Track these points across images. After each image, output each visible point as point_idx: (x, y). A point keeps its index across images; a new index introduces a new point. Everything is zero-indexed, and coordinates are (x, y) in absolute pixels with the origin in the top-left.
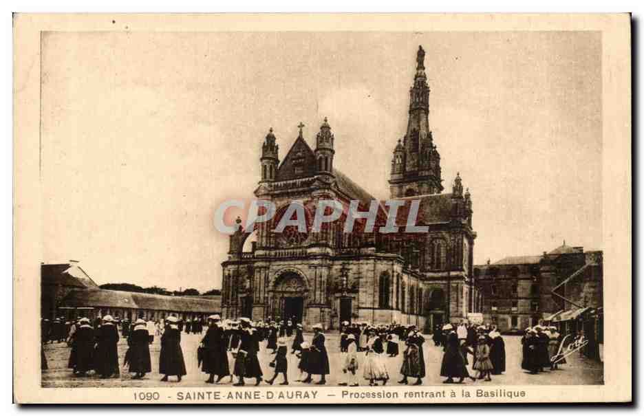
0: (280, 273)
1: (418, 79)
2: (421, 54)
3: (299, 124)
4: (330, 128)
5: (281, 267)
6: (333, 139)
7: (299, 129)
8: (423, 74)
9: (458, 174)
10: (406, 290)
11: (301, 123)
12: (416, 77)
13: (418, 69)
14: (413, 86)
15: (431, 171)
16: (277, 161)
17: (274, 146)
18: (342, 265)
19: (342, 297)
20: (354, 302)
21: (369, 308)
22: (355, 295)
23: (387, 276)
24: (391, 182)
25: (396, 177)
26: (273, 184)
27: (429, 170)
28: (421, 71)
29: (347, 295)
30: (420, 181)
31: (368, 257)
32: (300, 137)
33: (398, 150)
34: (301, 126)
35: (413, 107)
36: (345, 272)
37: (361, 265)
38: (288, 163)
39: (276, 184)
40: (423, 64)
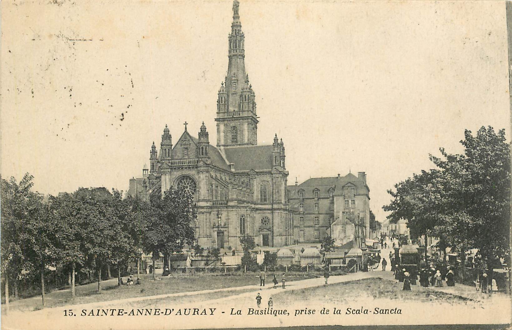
1: (235, 28)
3: (184, 123)
4: (207, 130)
7: (185, 126)
8: (238, 23)
11: (186, 122)
12: (233, 25)
13: (234, 18)
14: (231, 33)
15: (250, 112)
16: (172, 146)
17: (169, 136)
18: (218, 211)
19: (219, 230)
20: (225, 233)
21: (234, 237)
22: (226, 229)
23: (244, 217)
24: (216, 120)
25: (221, 116)
26: (171, 161)
27: (248, 111)
28: (237, 20)
29: (222, 229)
30: (241, 121)
31: (233, 207)
32: (186, 131)
33: (222, 92)
34: (186, 124)
35: (232, 53)
36: (220, 215)
37: (229, 212)
38: (179, 146)
39: (173, 161)
40: (238, 14)
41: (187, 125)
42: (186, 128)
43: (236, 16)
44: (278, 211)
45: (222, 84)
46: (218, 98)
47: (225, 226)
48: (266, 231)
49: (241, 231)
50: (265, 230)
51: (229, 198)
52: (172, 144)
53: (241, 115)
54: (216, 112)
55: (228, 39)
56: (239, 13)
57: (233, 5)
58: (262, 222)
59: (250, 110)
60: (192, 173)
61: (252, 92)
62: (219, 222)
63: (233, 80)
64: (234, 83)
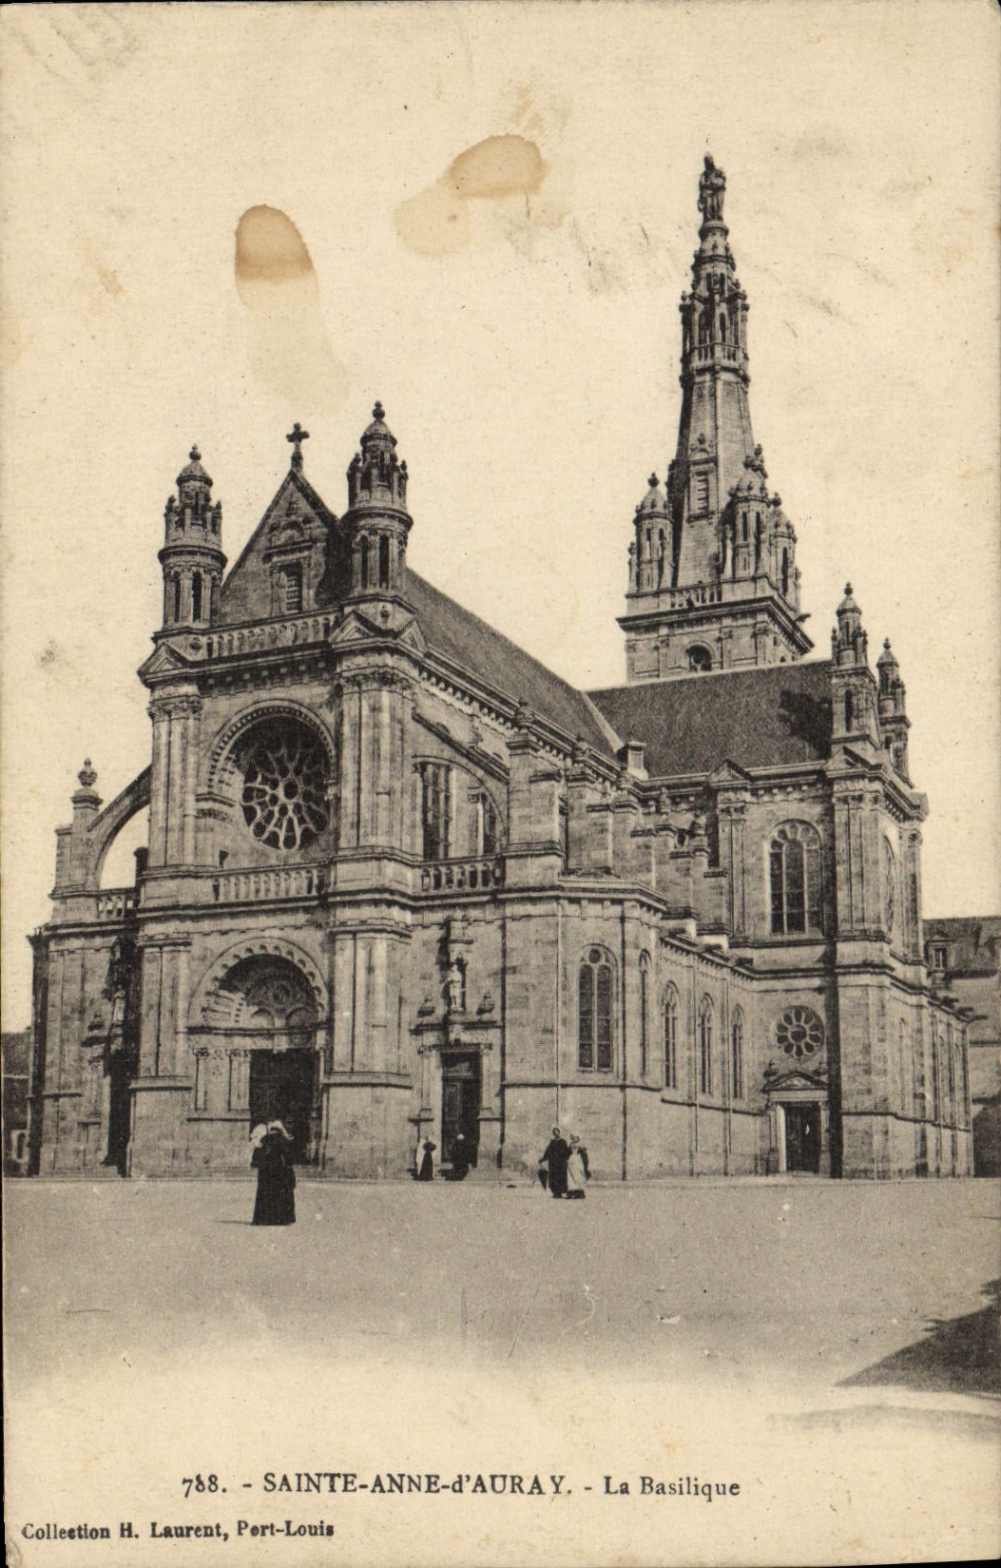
0: (232, 962)
1: (708, 268)
2: (712, 185)
3: (291, 431)
4: (394, 442)
5: (233, 938)
6: (404, 477)
7: (291, 447)
8: (721, 251)
9: (848, 591)
10: (681, 1013)
11: (297, 427)
12: (700, 260)
13: (704, 234)
14: (689, 291)
15: (764, 583)
16: (222, 560)
17: (206, 508)
18: (446, 925)
19: (447, 1044)
20: (490, 1063)
21: (543, 1085)
22: (493, 1036)
23: (603, 962)
24: (626, 623)
25: (646, 606)
26: (204, 640)
27: (754, 579)
28: (715, 240)
29: (466, 1037)
30: (727, 622)
31: (533, 894)
32: (294, 476)
33: (647, 510)
34: (298, 436)
35: (697, 363)
36: (456, 951)
37: (510, 925)
38: (254, 564)
39: (215, 638)
40: (720, 218)
41: (304, 442)
42: (297, 459)
44: (866, 979)
45: (653, 482)
46: (634, 539)
47: (486, 1017)
48: (805, 1089)
49: (584, 1047)
50: (797, 1082)
51: (515, 837)
52: (225, 550)
53: (727, 597)
54: (626, 591)
55: (678, 316)
57: (697, 187)
58: (781, 1039)
59: (766, 576)
60: (308, 693)
61: (783, 521)
62: (456, 991)
63: (696, 463)
64: (699, 474)
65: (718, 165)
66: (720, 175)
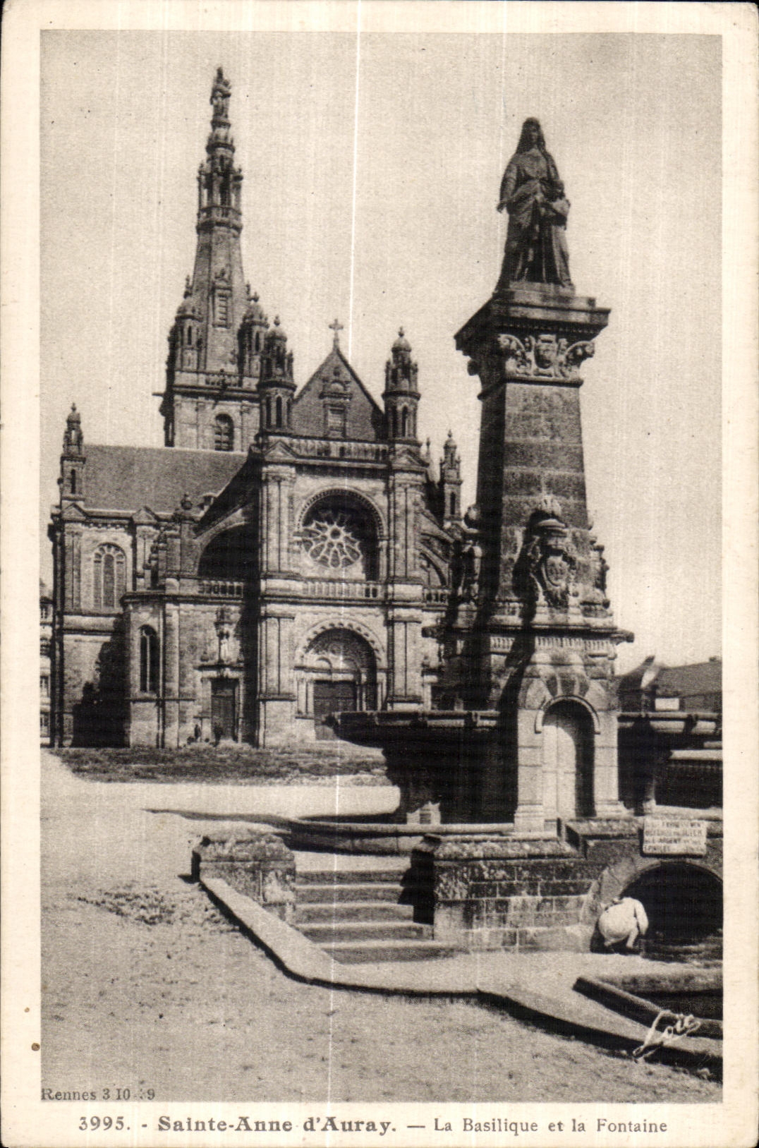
0: (319, 630)
2: (221, 92)
28: (222, 132)
40: (226, 116)
43: (219, 119)
56: (229, 114)
60: (366, 486)
63: (219, 288)
64: (221, 296)
65: (225, 77)
66: (226, 84)
